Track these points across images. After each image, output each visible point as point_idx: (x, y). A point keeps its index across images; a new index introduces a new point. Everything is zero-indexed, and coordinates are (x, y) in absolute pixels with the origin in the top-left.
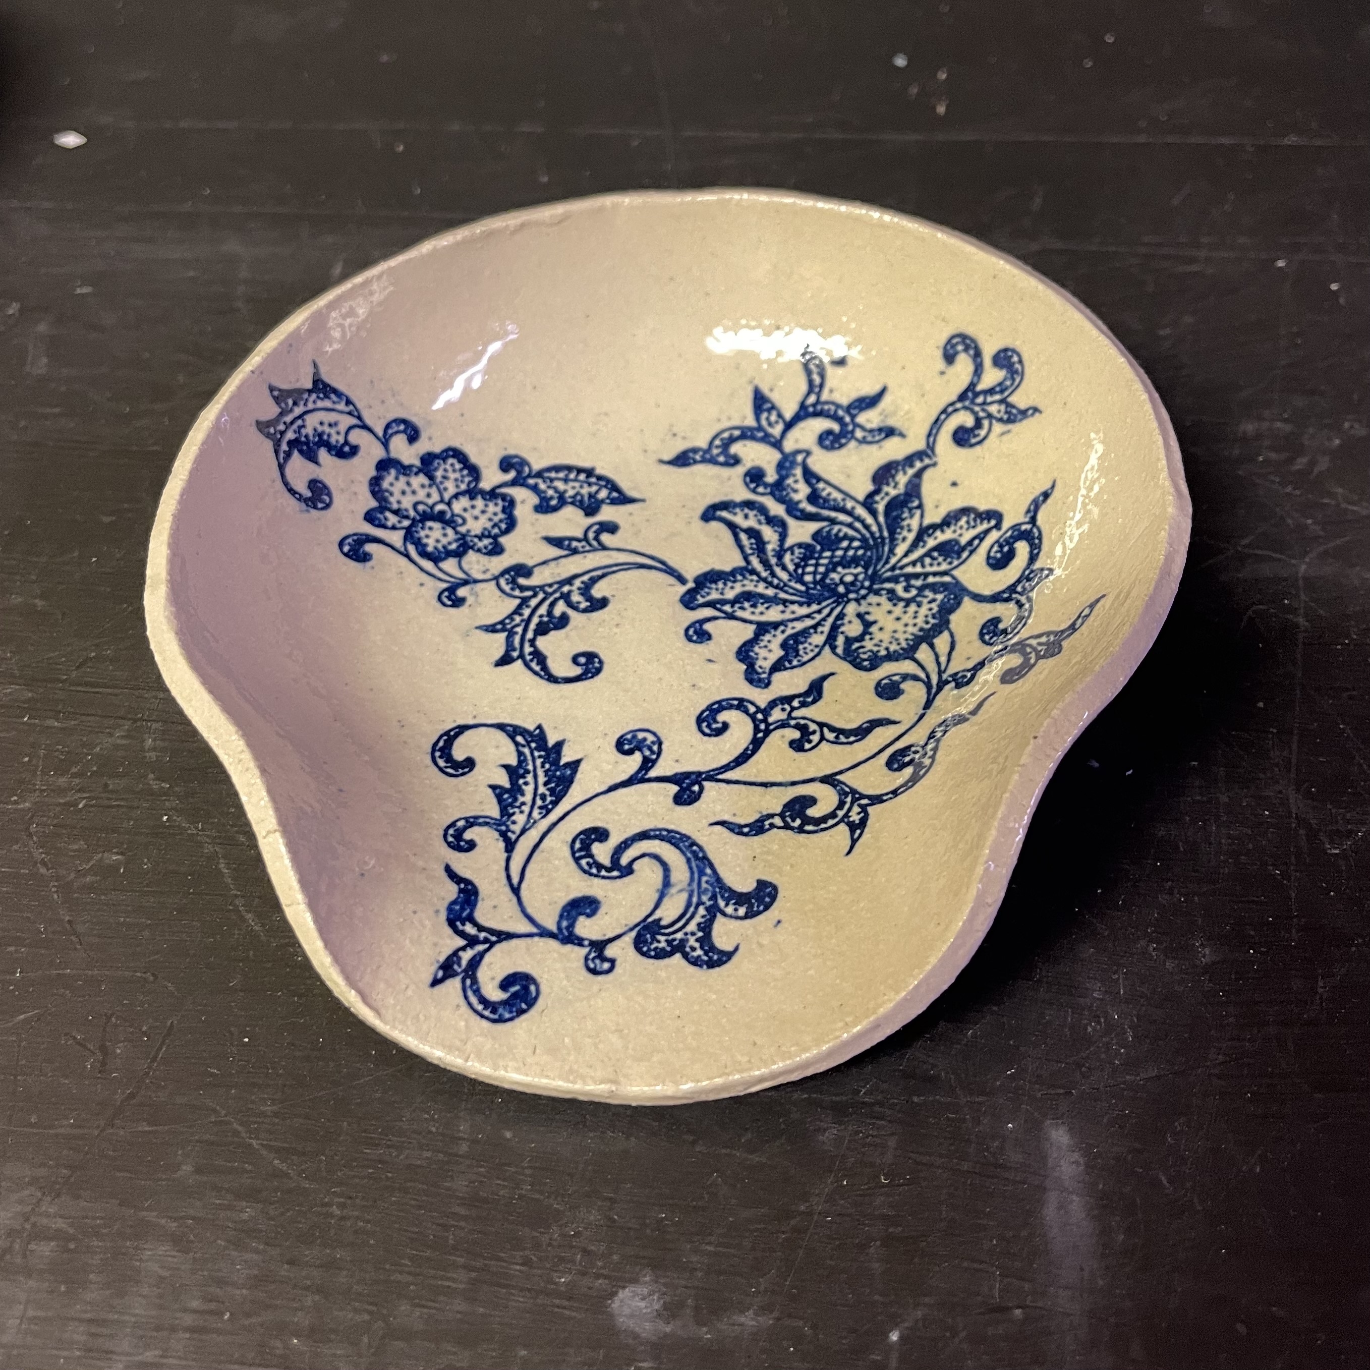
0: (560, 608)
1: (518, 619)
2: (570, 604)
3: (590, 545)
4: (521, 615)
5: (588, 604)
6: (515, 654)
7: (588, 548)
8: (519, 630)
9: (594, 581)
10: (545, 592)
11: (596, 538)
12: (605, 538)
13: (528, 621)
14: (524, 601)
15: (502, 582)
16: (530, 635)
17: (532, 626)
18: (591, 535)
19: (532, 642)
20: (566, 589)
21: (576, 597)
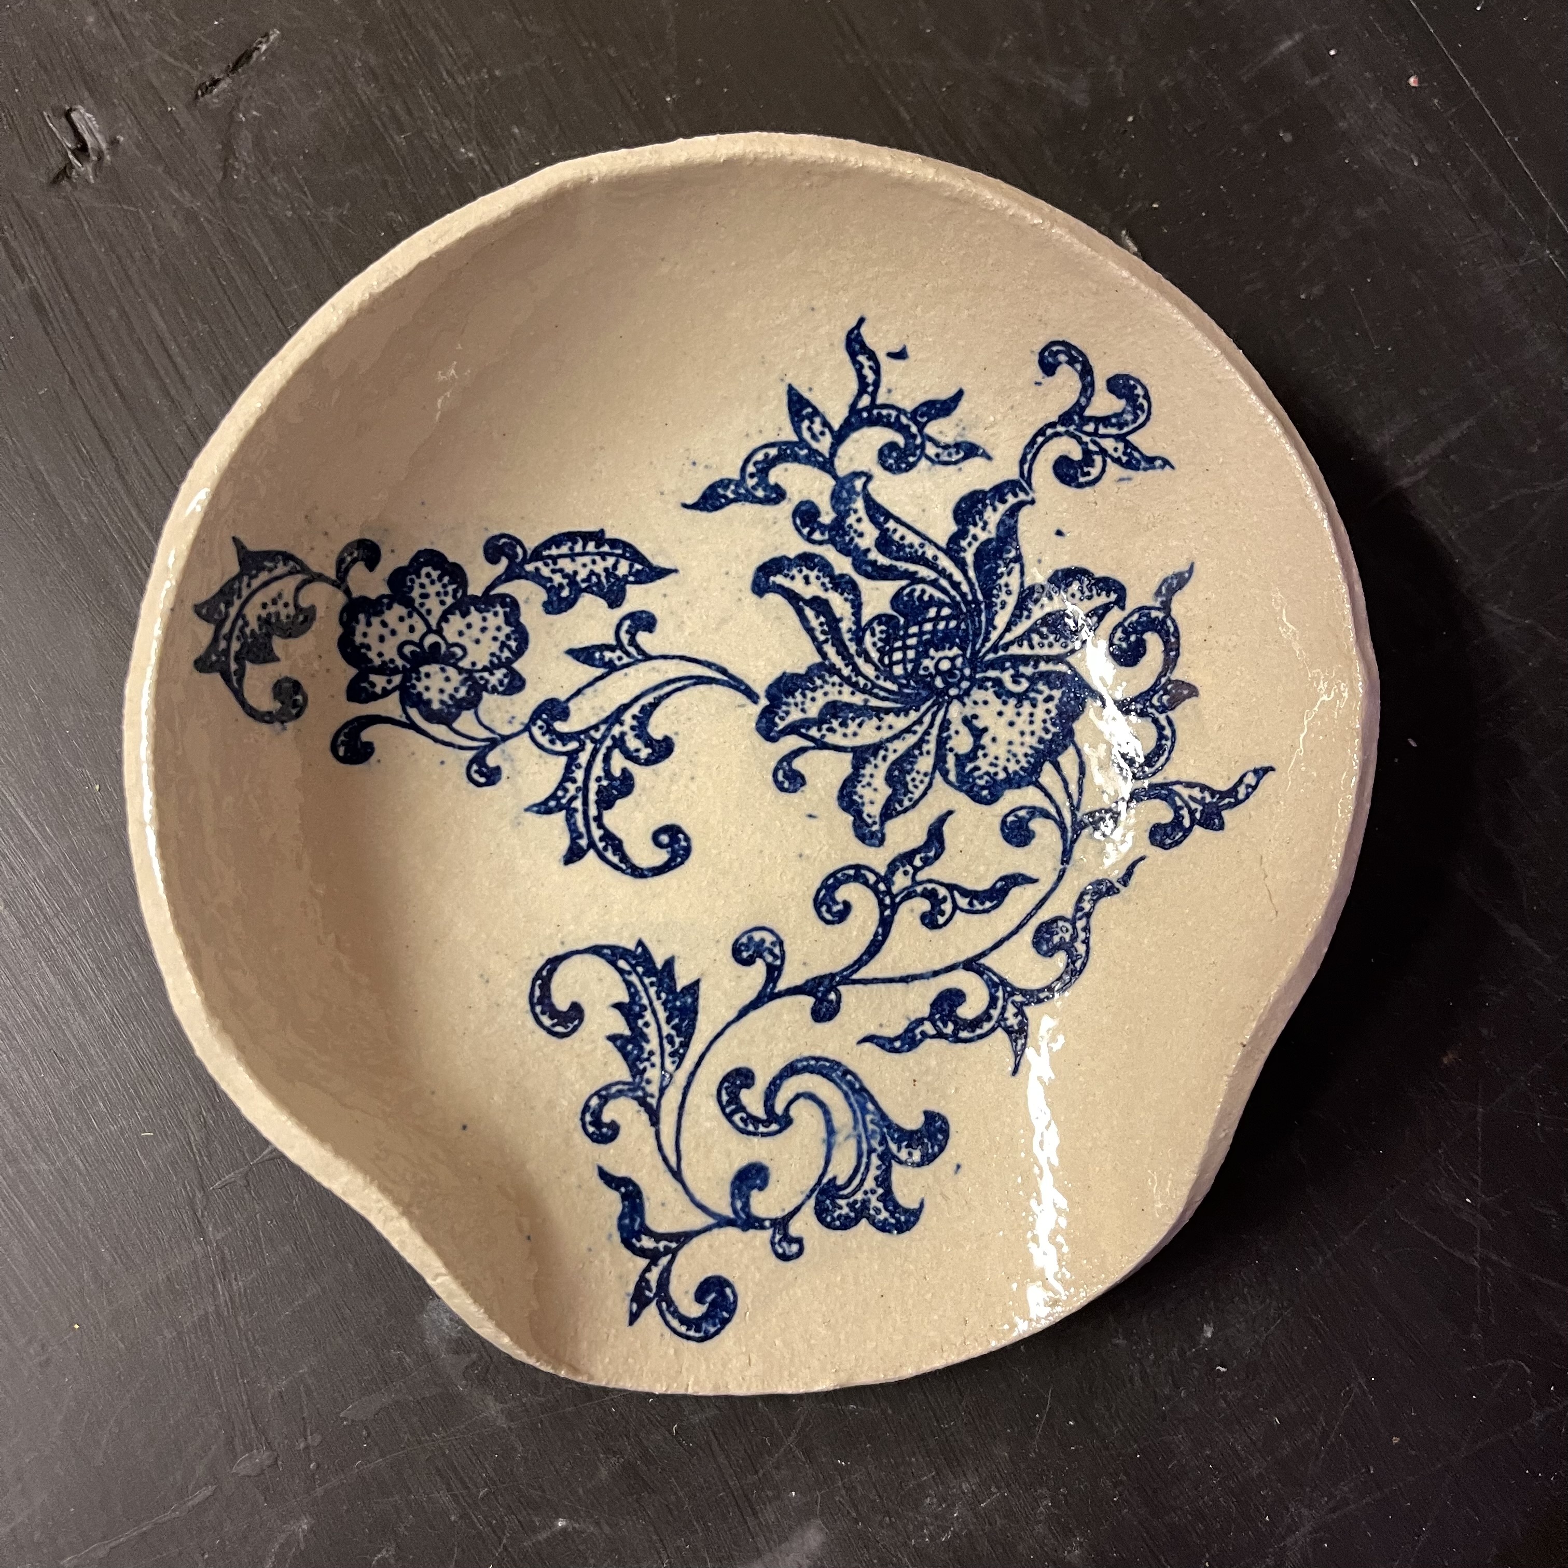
0: (618, 762)
1: (571, 787)
2: (629, 756)
3: (628, 654)
4: (574, 781)
5: (649, 751)
6: (583, 842)
7: (626, 660)
8: (578, 804)
9: (648, 711)
10: (593, 740)
11: (633, 642)
12: (642, 638)
13: (585, 789)
14: (572, 756)
15: (536, 731)
16: (593, 811)
17: (592, 797)
18: (625, 638)
19: (599, 819)
20: (616, 730)
21: (633, 743)
